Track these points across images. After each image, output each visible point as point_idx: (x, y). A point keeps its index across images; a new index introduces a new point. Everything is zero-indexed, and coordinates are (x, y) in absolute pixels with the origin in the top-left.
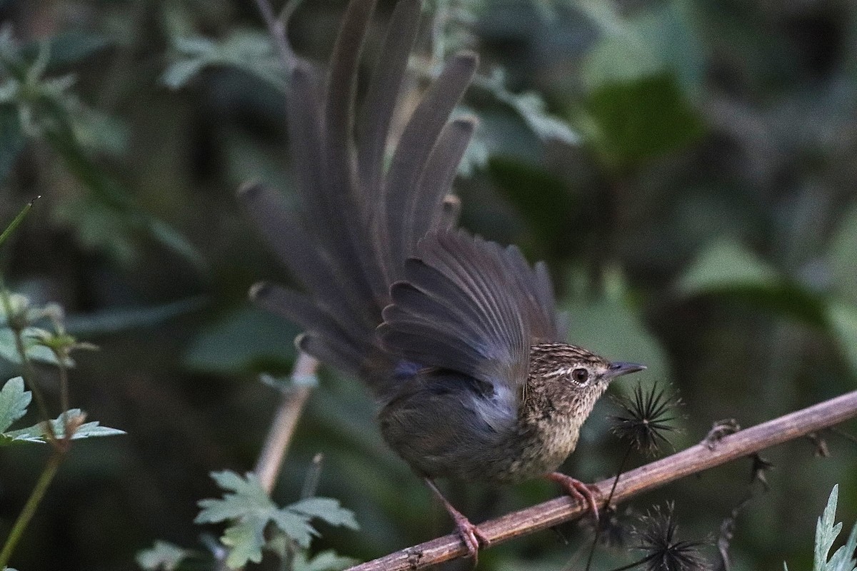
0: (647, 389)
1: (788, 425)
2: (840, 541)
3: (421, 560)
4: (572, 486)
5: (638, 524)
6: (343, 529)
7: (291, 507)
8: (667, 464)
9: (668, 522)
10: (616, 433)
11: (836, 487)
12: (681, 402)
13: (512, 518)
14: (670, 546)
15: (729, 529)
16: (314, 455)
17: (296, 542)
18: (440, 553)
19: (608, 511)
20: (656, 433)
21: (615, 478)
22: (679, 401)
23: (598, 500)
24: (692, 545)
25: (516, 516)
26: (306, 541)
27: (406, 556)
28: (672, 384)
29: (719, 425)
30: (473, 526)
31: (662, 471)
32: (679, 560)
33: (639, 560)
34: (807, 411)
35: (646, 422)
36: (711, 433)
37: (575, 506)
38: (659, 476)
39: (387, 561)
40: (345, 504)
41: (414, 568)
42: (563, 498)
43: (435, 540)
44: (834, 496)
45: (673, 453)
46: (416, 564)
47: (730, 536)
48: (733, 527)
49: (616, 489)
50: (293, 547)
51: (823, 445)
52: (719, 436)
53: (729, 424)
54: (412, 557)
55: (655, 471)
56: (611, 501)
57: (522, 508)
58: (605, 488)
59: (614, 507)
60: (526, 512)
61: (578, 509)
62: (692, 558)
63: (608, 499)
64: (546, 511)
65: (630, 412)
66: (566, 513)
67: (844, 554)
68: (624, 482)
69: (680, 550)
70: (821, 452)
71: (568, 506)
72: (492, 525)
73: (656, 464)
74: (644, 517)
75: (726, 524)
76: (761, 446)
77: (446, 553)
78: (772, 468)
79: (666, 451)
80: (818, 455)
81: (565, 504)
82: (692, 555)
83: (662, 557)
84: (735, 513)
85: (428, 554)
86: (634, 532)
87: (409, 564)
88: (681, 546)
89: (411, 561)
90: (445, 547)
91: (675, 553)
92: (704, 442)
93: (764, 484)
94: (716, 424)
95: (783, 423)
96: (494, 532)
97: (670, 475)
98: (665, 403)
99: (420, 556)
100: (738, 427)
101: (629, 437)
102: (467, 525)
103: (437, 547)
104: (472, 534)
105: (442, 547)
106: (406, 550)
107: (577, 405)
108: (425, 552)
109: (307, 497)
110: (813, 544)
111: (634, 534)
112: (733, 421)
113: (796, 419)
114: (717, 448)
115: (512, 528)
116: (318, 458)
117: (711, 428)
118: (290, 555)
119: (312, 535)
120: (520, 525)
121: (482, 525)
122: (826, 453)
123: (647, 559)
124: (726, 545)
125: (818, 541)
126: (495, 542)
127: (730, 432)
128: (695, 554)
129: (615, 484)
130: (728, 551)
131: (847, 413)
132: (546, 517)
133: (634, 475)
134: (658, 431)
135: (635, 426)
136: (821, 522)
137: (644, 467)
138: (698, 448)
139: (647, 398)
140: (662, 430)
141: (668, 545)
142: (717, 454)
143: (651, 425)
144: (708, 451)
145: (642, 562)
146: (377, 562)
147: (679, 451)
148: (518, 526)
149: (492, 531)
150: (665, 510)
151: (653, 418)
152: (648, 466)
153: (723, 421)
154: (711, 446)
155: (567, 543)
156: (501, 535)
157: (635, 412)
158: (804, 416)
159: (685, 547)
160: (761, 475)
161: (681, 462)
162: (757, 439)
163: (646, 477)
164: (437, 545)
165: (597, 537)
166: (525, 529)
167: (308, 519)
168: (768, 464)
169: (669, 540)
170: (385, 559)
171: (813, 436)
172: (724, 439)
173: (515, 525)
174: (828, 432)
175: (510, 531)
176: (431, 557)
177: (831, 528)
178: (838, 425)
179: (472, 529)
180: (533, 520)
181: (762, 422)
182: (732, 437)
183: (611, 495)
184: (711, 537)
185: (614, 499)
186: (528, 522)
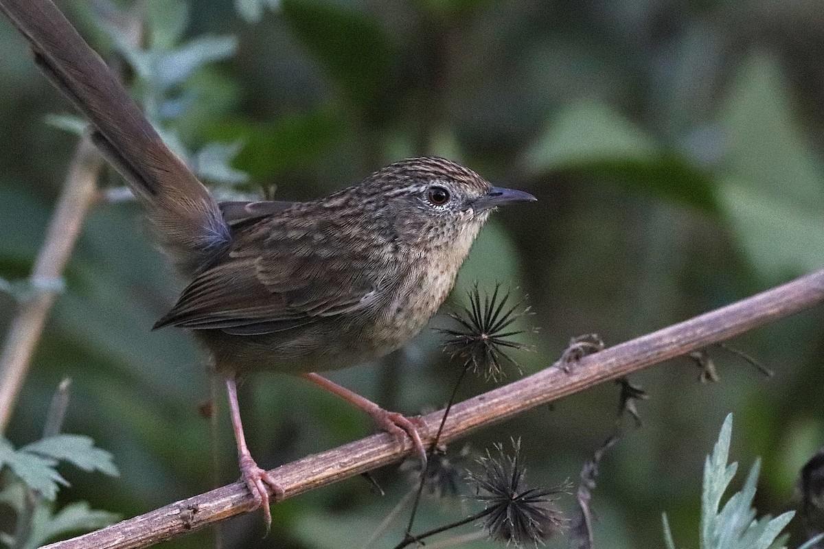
0: (486, 293)
1: (667, 341)
2: (734, 487)
3: (196, 516)
4: (389, 421)
5: (475, 467)
6: (97, 474)
7: (31, 447)
8: (511, 391)
9: (513, 465)
10: (446, 351)
11: (729, 418)
12: (531, 311)
13: (313, 463)
14: (515, 496)
15: (591, 475)
16: (60, 381)
17: (37, 493)
18: (221, 507)
19: (436, 452)
20: (497, 350)
21: (444, 411)
22: (527, 310)
23: (424, 438)
24: (543, 494)
25: (318, 459)
26: (51, 492)
27: (177, 511)
28: (518, 287)
29: (578, 342)
30: (262, 471)
31: (504, 402)
32: (526, 513)
33: (476, 513)
34: (690, 322)
35: (484, 336)
36: (567, 352)
37: (394, 447)
38: (501, 406)
39: (152, 518)
40: (100, 443)
41: (187, 526)
42: (378, 436)
43: (215, 492)
44: (727, 428)
45: (521, 378)
46: (190, 521)
47: (592, 484)
48: (596, 473)
49: (446, 423)
50: (33, 499)
51: (711, 367)
52: (577, 356)
53: (589, 340)
54: (185, 512)
55: (496, 400)
56: (440, 440)
57: (325, 449)
58: (432, 425)
59: (443, 447)
60: (329, 454)
61: (398, 450)
62: (543, 510)
63: (435, 437)
64: (356, 453)
65: (464, 323)
66: (383, 455)
67: (738, 504)
68: (457, 415)
69: (528, 500)
70: (708, 376)
71: (384, 446)
72: (287, 471)
73: (496, 391)
74: (482, 458)
75: (586, 470)
76: (632, 369)
77: (229, 507)
78: (646, 397)
79: (510, 376)
80: (703, 380)
81: (381, 444)
82: (545, 507)
83: (506, 509)
84: (598, 456)
85: (205, 509)
86: (470, 478)
87: (180, 521)
88: (528, 495)
89: (183, 518)
90: (228, 499)
91: (521, 503)
92: (558, 364)
93: (635, 418)
94: (573, 339)
95: (660, 339)
96: (290, 479)
97: (516, 406)
98: (510, 312)
99: (195, 511)
100: (602, 344)
101: (463, 355)
102: (255, 470)
103: (218, 500)
104: (260, 481)
105: (224, 500)
106: (178, 503)
107: (431, 235)
108: (201, 506)
109: (51, 435)
110: (699, 490)
111: (469, 481)
112: (595, 336)
113: (675, 334)
114: (575, 371)
115: (314, 475)
116: (64, 385)
117: (567, 347)
118: (30, 509)
119: (58, 484)
120: (324, 470)
121: (273, 471)
122: (715, 377)
123: (485, 513)
124: (588, 496)
125: (706, 486)
126: (292, 492)
127: (593, 351)
128: (549, 505)
129: (444, 419)
130: (589, 504)
131: (742, 325)
132: (356, 460)
133: (470, 406)
134: (501, 348)
135: (470, 342)
136: (711, 463)
137: (483, 395)
138: (551, 371)
139: (486, 306)
140: (505, 347)
141: (512, 495)
142: (575, 379)
143: (491, 340)
144: (564, 374)
145: (480, 516)
146: (139, 519)
147: (526, 375)
148: (320, 472)
149: (287, 479)
150: (509, 449)
151: (493, 331)
152: (486, 395)
153: (583, 337)
154: (567, 368)
155: (383, 493)
156: (300, 483)
157: (471, 323)
158: (686, 329)
159: (533, 497)
160: (631, 405)
161: (528, 390)
162: (625, 359)
163: (483, 408)
164: (216, 497)
165: (423, 483)
166: (328, 477)
167: (53, 463)
168: (641, 392)
169: (514, 487)
170: (150, 515)
171: (698, 355)
172: (583, 359)
173: (317, 470)
174: (717, 349)
175: (311, 479)
176: (209, 512)
177: (722, 470)
178: (731, 340)
179: (261, 475)
180: (340, 465)
181: (633, 337)
182: (594, 356)
183: (440, 432)
184: (567, 484)
185: (444, 437)
186: (333, 467)
